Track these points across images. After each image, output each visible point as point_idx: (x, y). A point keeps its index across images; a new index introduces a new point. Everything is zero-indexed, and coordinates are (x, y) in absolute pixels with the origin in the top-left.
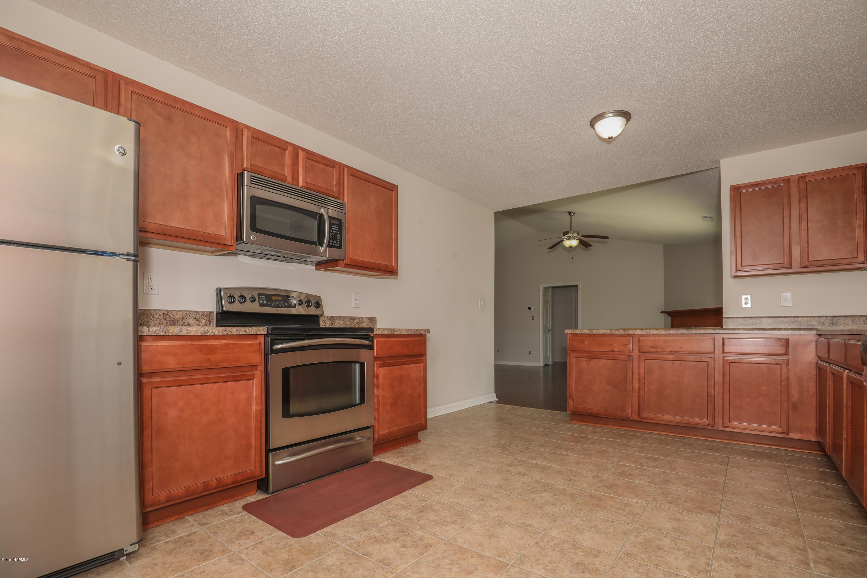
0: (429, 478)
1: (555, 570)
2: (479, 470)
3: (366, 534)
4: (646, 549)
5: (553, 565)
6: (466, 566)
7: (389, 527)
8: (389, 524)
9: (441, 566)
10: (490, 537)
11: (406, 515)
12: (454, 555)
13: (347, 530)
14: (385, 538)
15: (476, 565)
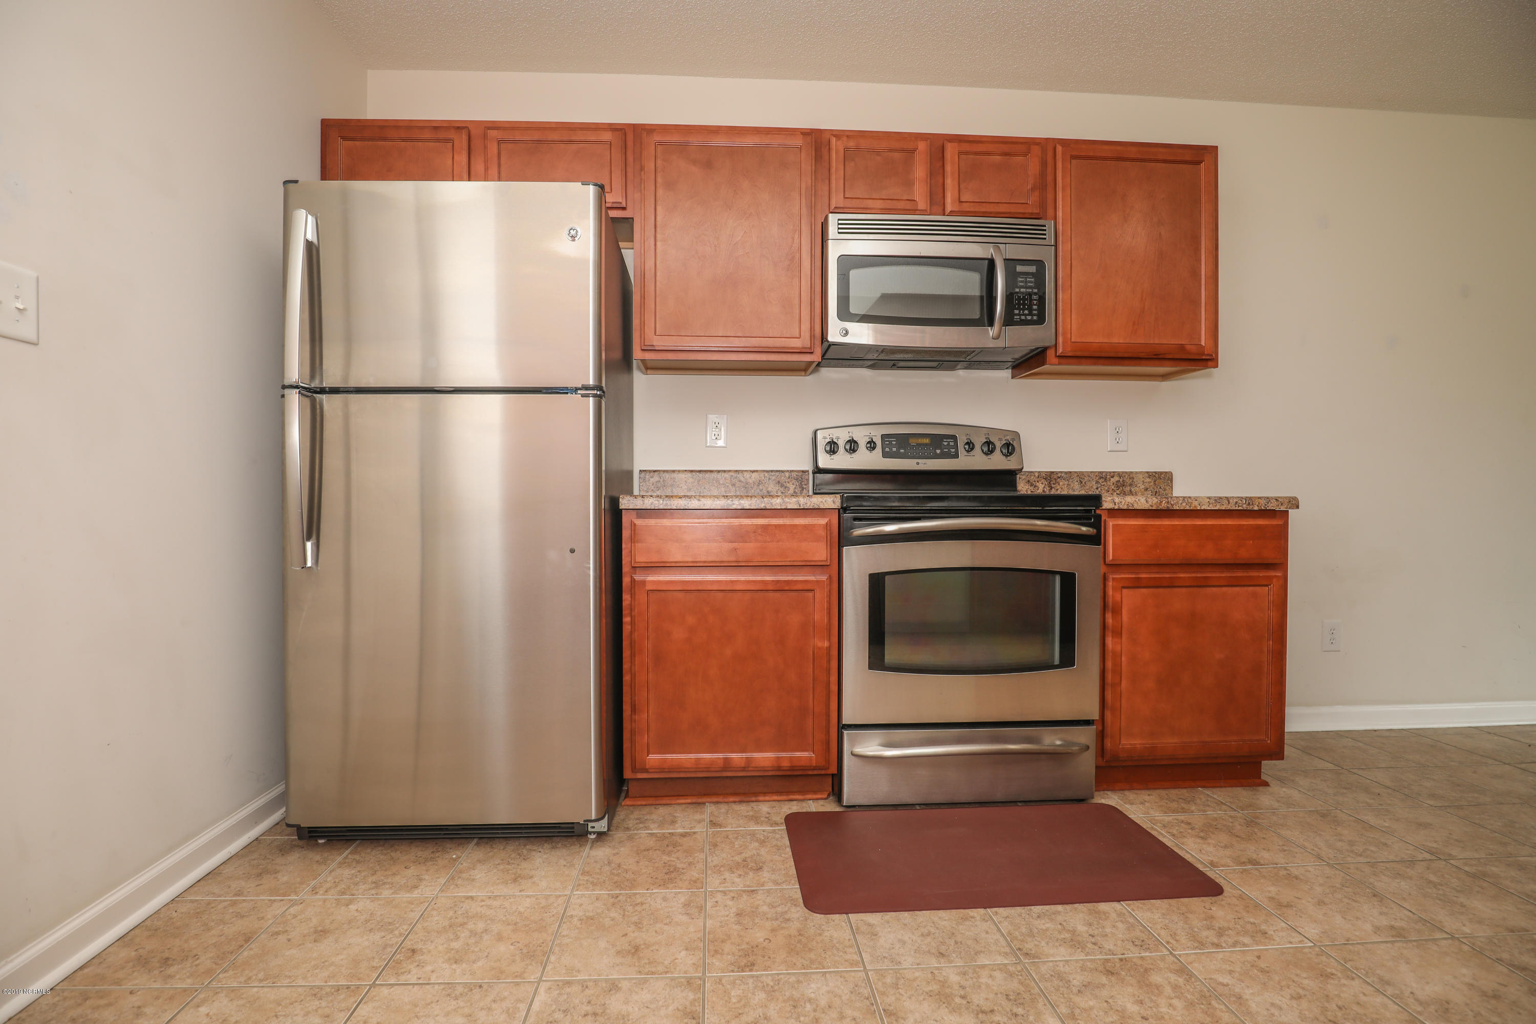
0: (1212, 889)
2: (1401, 924)
3: (934, 963)
7: (997, 974)
8: (1003, 968)
11: (1061, 964)
13: (907, 937)
14: (963, 997)
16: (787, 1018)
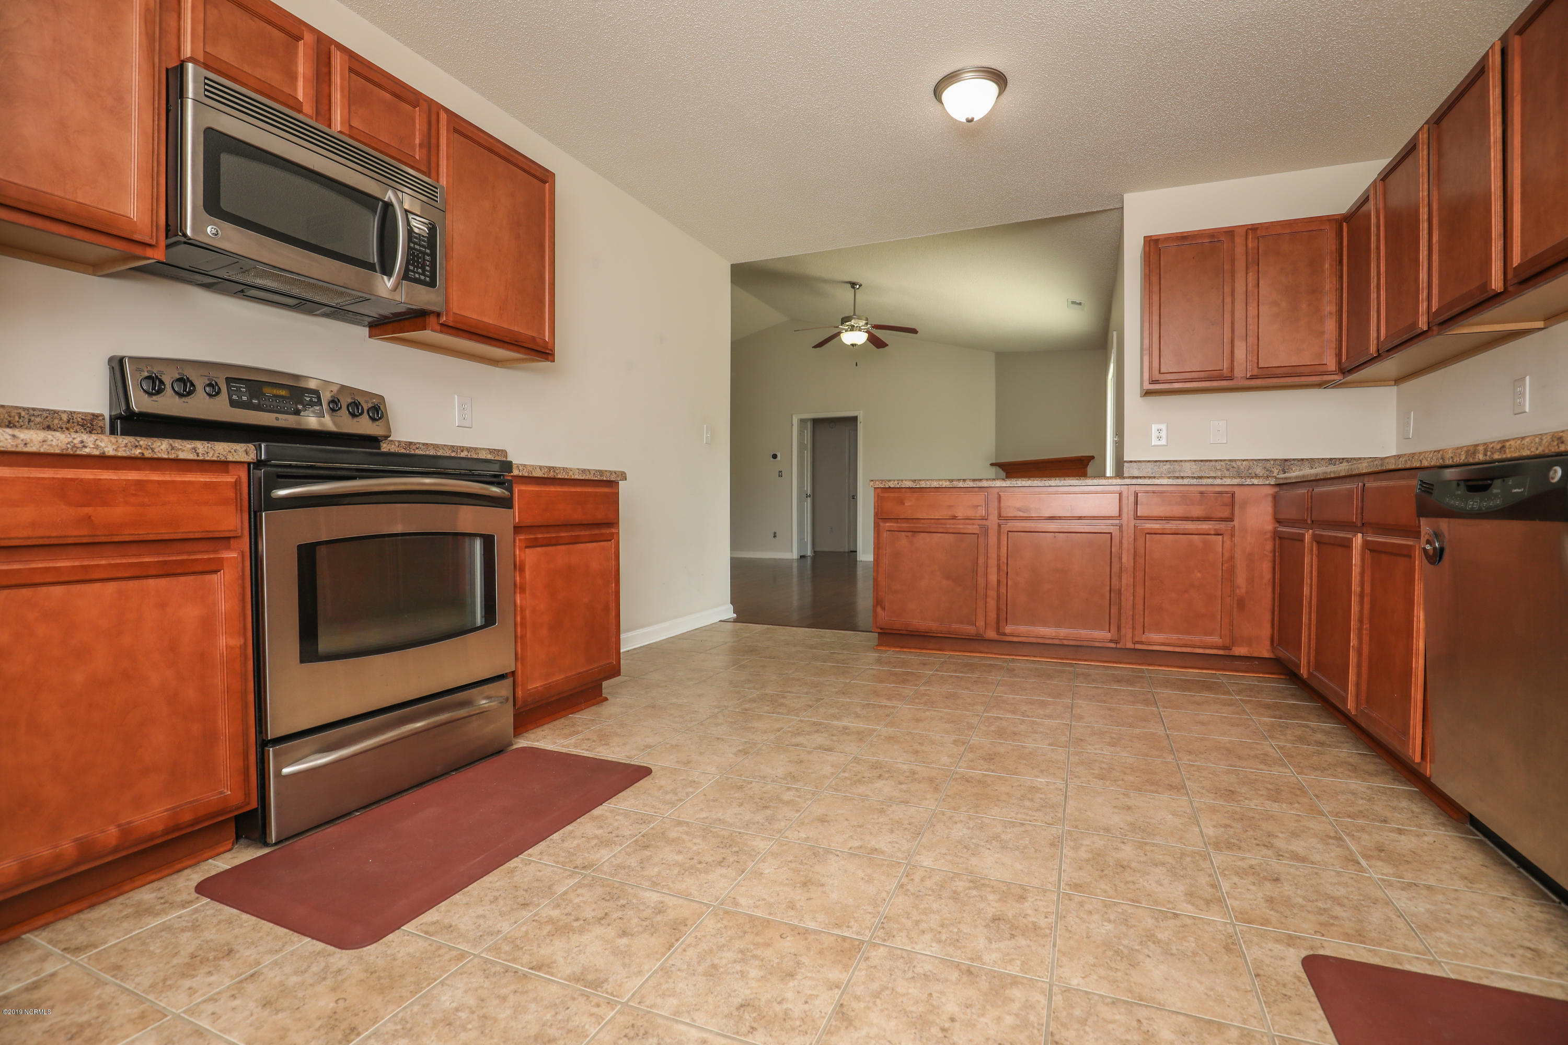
0: (644, 772)
1: (958, 940)
2: (740, 748)
3: (526, 914)
4: (1102, 871)
5: (951, 929)
6: (776, 961)
7: (580, 891)
8: (579, 885)
9: (722, 970)
10: (804, 884)
11: (613, 859)
12: (741, 937)
13: (480, 911)
14: (577, 920)
15: (795, 955)
16: (455, 1036)
